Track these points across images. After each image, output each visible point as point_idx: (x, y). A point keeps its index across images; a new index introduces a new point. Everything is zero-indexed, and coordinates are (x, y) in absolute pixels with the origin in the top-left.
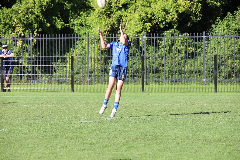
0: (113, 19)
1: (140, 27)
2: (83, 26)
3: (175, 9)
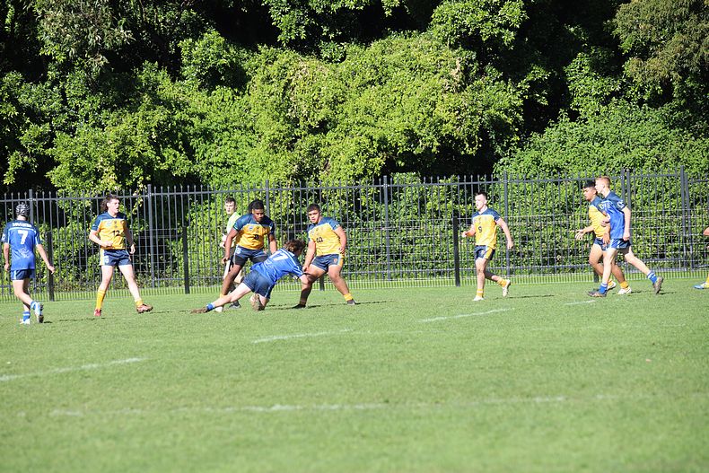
0: (302, 152)
1: (359, 166)
2: (228, 167)
3: (433, 127)
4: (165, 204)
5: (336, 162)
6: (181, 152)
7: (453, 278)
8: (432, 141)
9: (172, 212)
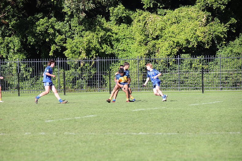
0: (150, 46)
1: (169, 52)
2: (125, 51)
3: (195, 38)
4: (103, 63)
5: (161, 50)
6: (109, 46)
7: (201, 91)
8: (195, 43)
9: (106, 66)
